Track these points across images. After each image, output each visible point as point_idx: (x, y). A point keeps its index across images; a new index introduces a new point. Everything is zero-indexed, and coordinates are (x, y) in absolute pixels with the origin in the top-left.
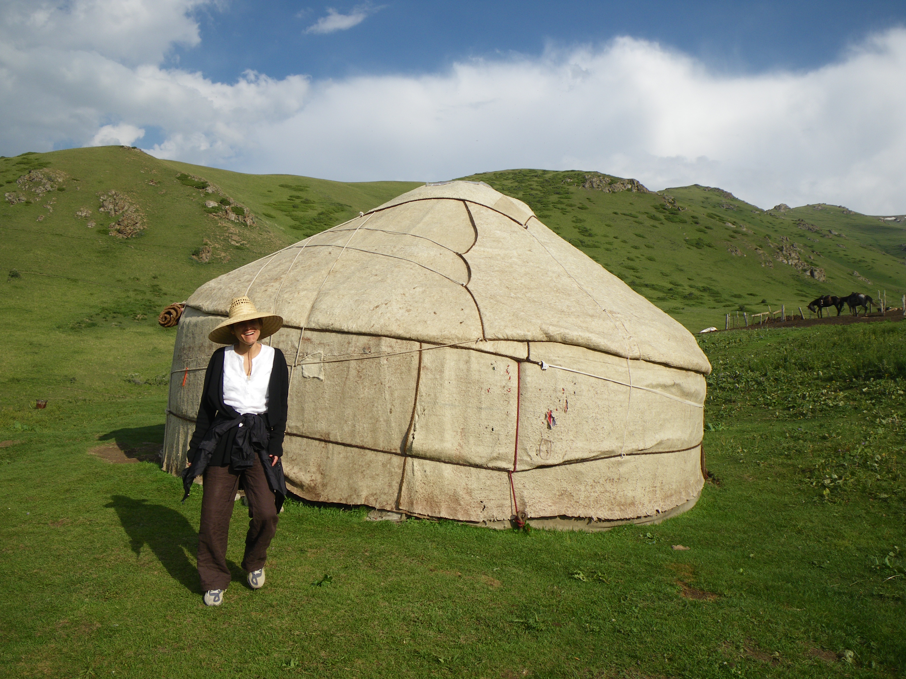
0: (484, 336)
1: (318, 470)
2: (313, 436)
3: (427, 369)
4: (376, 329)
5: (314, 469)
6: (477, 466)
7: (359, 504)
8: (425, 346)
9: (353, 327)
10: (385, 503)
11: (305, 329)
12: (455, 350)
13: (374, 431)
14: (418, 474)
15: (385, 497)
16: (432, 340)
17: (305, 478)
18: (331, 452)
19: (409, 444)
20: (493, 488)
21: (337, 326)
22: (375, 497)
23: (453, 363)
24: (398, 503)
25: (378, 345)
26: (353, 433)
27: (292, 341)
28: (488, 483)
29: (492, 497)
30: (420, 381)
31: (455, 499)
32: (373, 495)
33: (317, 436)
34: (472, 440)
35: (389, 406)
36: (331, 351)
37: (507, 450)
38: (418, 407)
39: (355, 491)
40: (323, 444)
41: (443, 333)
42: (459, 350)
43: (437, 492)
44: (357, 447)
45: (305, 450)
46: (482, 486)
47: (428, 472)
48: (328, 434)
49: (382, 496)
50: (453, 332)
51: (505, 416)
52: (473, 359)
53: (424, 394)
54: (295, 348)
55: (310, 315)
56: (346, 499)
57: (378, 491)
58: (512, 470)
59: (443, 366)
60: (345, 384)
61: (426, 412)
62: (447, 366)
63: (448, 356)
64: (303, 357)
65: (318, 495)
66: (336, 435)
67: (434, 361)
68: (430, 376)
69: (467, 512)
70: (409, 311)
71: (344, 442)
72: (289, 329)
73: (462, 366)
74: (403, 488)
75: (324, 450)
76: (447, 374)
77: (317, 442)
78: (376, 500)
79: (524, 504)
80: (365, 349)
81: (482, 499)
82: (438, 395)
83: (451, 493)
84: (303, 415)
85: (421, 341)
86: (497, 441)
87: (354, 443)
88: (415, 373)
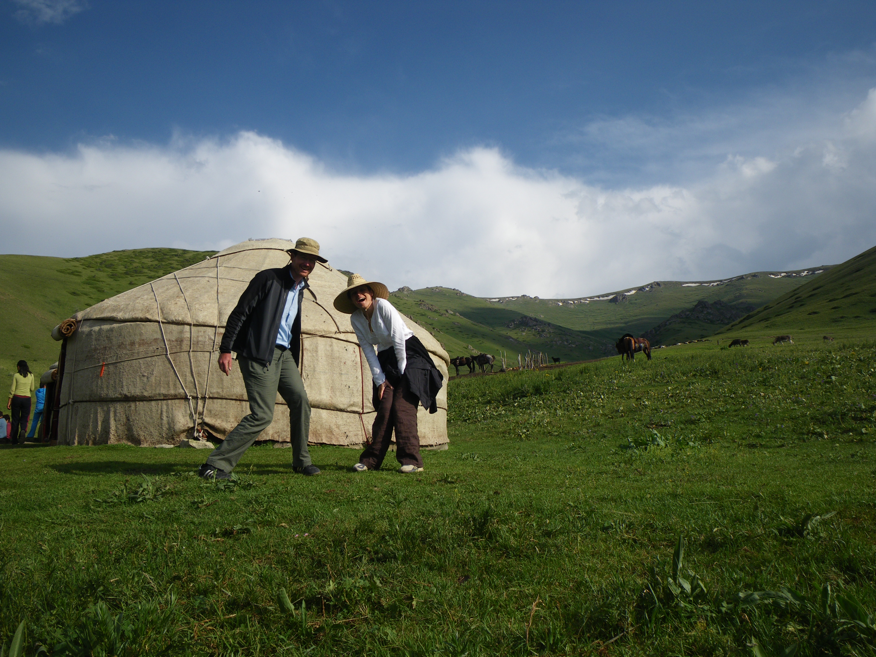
0: (339, 330)
2: (231, 398)
3: (307, 350)
5: (232, 420)
6: (341, 410)
7: (268, 439)
11: (219, 327)
12: (323, 338)
16: (309, 332)
18: (244, 407)
20: (351, 424)
22: (278, 434)
23: (322, 347)
27: (209, 336)
28: (348, 421)
29: (351, 430)
30: (304, 358)
31: (330, 431)
32: (276, 433)
33: (234, 398)
34: (338, 394)
37: (358, 400)
40: (238, 402)
41: (316, 328)
42: (325, 339)
43: (319, 427)
45: (225, 408)
46: (345, 423)
49: (283, 433)
50: (321, 327)
51: (355, 379)
52: (334, 344)
53: (307, 366)
54: (212, 340)
55: (219, 318)
57: (280, 430)
58: (361, 412)
59: (317, 347)
61: (309, 377)
62: (319, 348)
63: (319, 342)
67: (311, 345)
68: (309, 354)
69: (337, 439)
72: (205, 328)
73: (329, 349)
75: (239, 406)
76: (320, 353)
77: (234, 401)
78: (279, 436)
81: (346, 431)
82: (316, 366)
83: (327, 427)
84: (222, 384)
86: (352, 394)
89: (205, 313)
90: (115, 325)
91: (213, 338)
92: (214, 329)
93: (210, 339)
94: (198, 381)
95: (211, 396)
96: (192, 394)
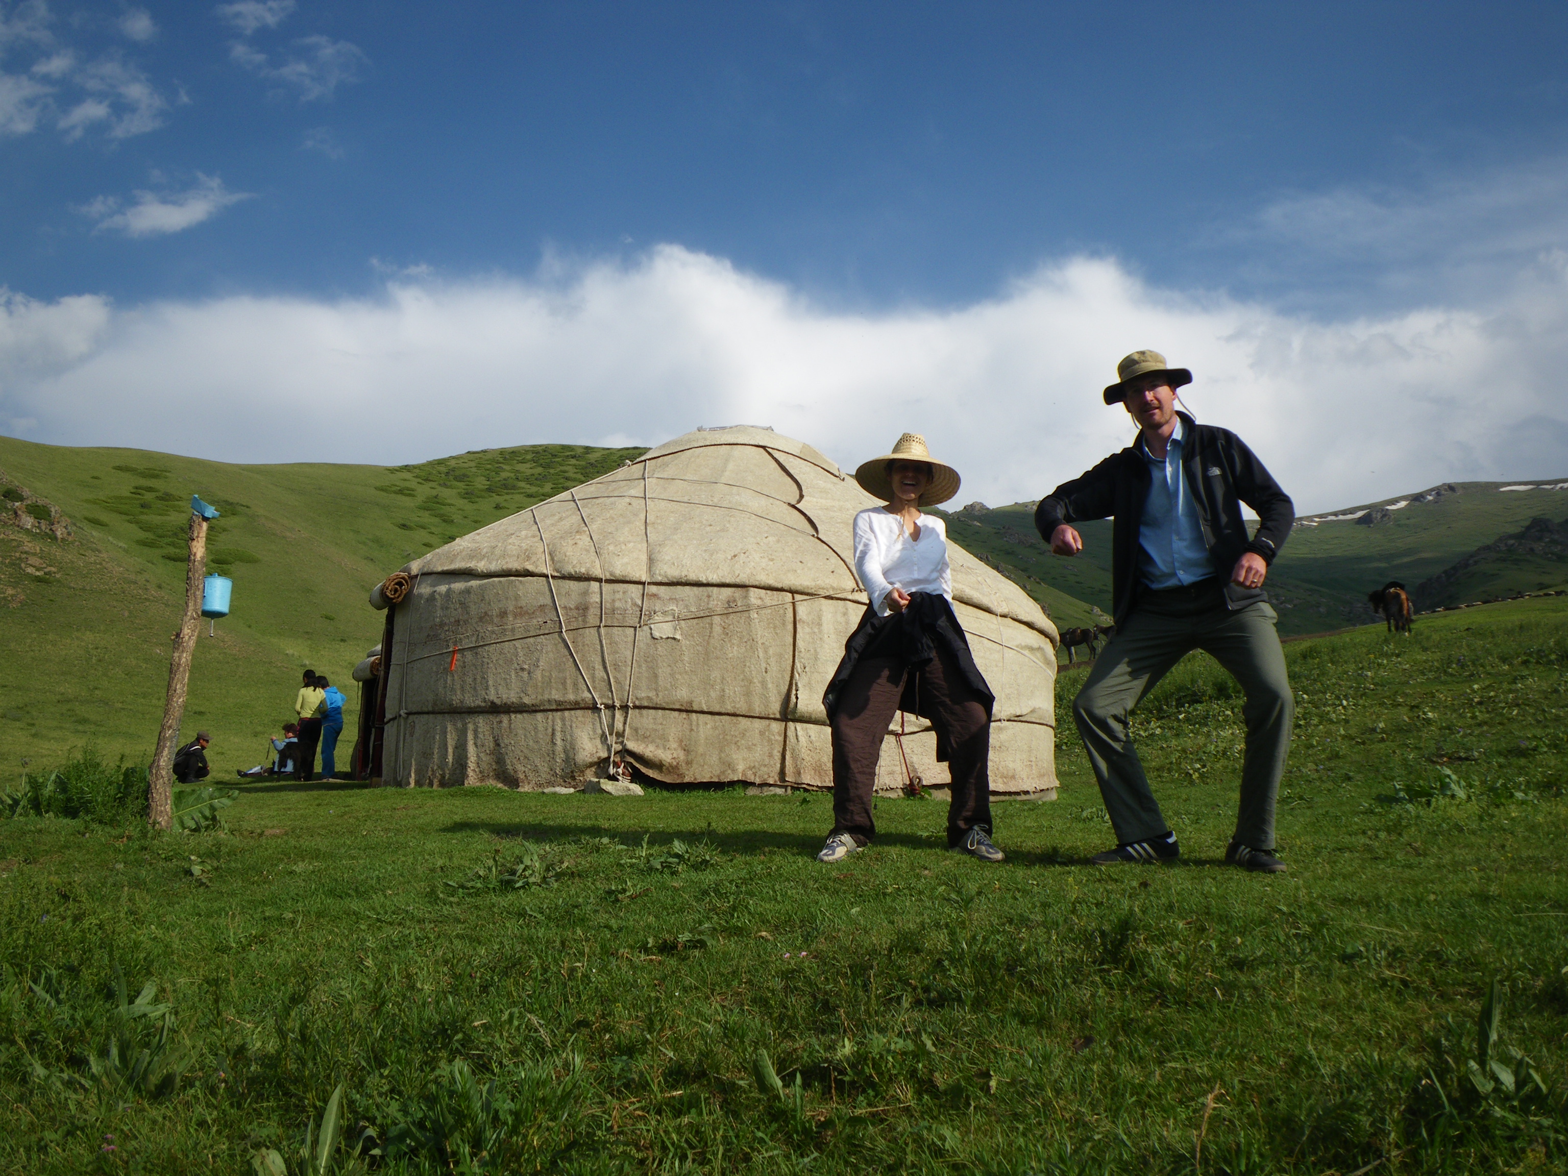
1: (680, 745)
2: (671, 707)
3: (804, 622)
4: (743, 578)
5: (674, 745)
7: (734, 780)
8: (798, 597)
9: (714, 578)
10: (765, 777)
11: (649, 584)
12: (831, 601)
13: (748, 694)
14: (802, 739)
15: (765, 769)
16: (805, 591)
17: (665, 756)
18: (694, 723)
19: (792, 705)
21: (693, 577)
22: (754, 770)
23: (830, 616)
24: (782, 773)
25: (746, 597)
26: (722, 698)
27: (632, 599)
30: (797, 636)
32: (750, 768)
33: (677, 707)
35: (764, 665)
36: (687, 606)
38: (798, 664)
39: (729, 766)
40: (684, 715)
41: (816, 583)
42: (834, 602)
44: (728, 714)
45: (661, 724)
47: (813, 738)
48: (691, 703)
49: (762, 768)
50: (827, 581)
52: (850, 611)
53: (803, 650)
55: (651, 567)
56: (719, 776)
57: (757, 764)
58: (900, 732)
59: (820, 617)
60: (708, 643)
61: (807, 669)
62: (824, 618)
63: (824, 608)
64: (650, 616)
65: (682, 775)
66: (700, 703)
67: (810, 613)
68: (807, 630)
70: (772, 560)
71: (711, 710)
72: (625, 585)
73: (841, 619)
74: (787, 757)
75: (685, 721)
76: (825, 627)
77: (676, 713)
78: (755, 774)
79: (915, 770)
80: (729, 602)
82: (818, 650)
84: (656, 683)
85: (793, 592)
87: (723, 711)
88: (790, 627)
89: (626, 560)
90: (474, 583)
91: (640, 603)
92: (640, 587)
93: (635, 604)
94: (615, 677)
95: (637, 703)
96: (605, 701)
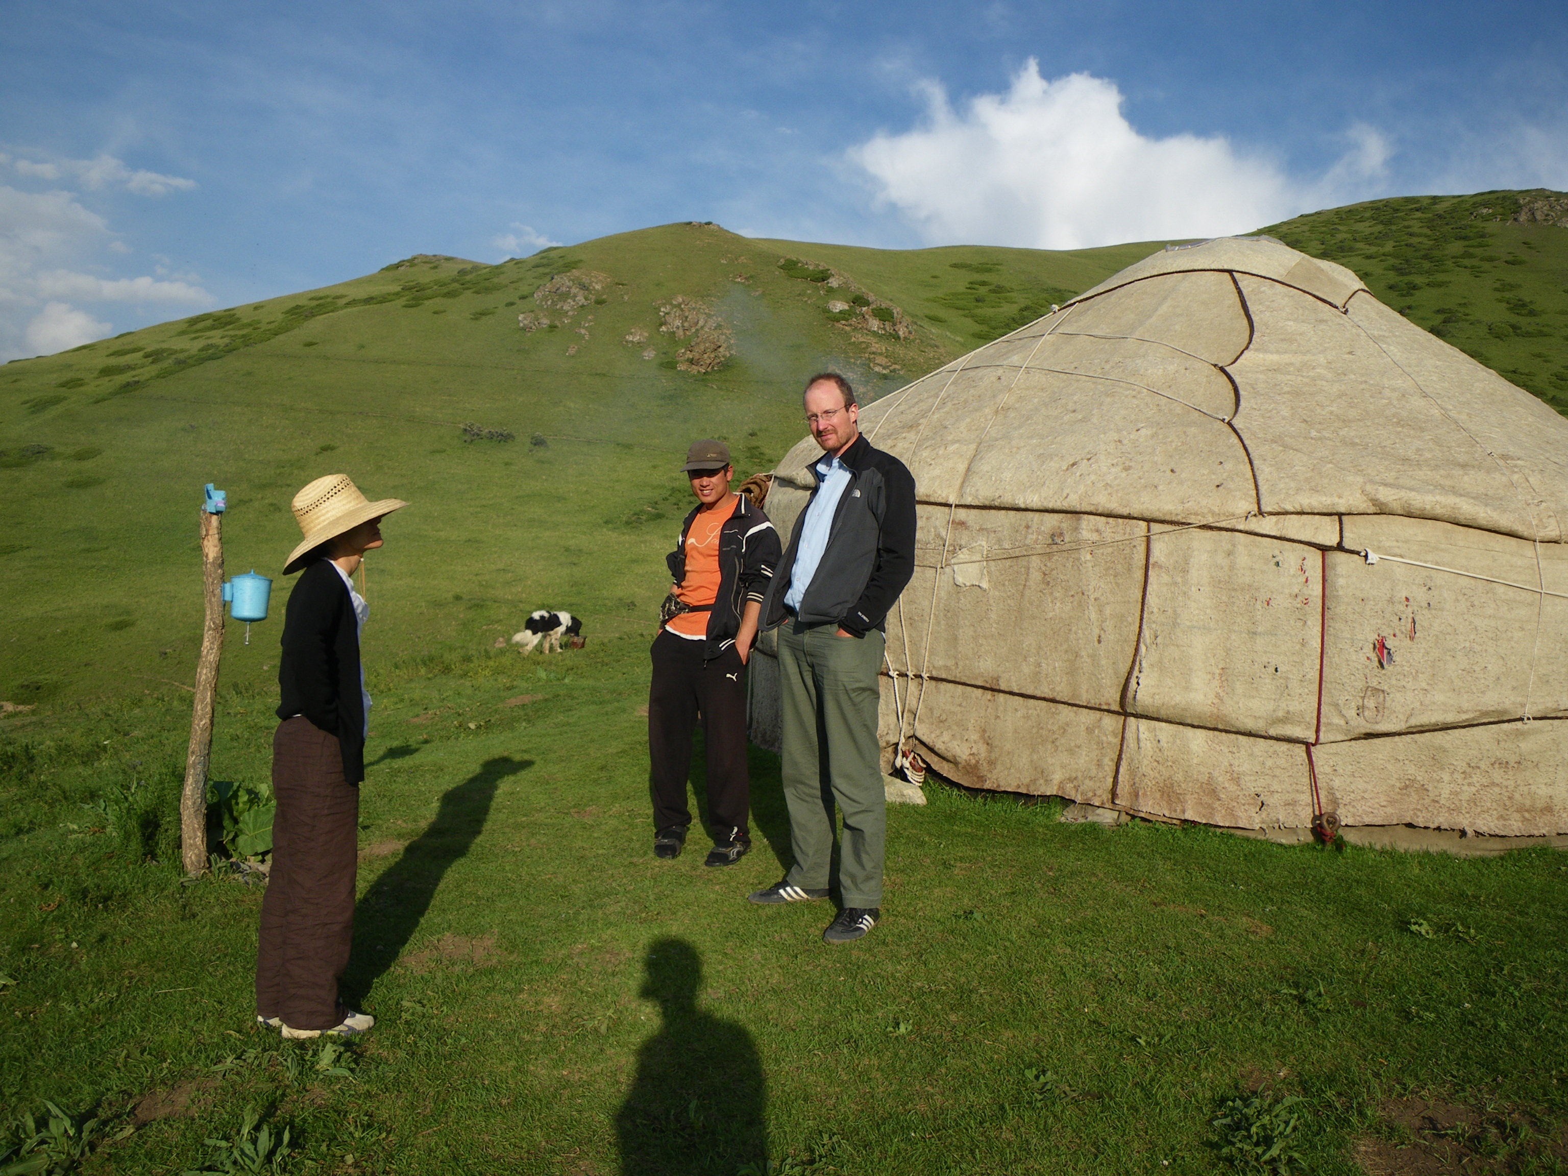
0: (1259, 508)
1: (982, 737)
2: (973, 683)
3: (1161, 567)
4: (1073, 502)
5: (974, 736)
6: (1250, 734)
7: (1048, 794)
8: (1156, 527)
9: (1034, 500)
10: (1090, 794)
11: (956, 506)
12: (1209, 533)
13: (1072, 672)
14: (1147, 746)
15: (1091, 783)
16: (1168, 518)
17: (961, 751)
18: (1001, 708)
19: (1130, 694)
20: (1278, 772)
21: (1007, 500)
22: (1075, 783)
23: (1204, 557)
24: (1114, 794)
25: (1076, 529)
26: (1036, 676)
27: (935, 528)
28: (1269, 763)
29: (1276, 786)
30: (1149, 588)
31: (1211, 790)
32: (1071, 780)
33: (981, 683)
34: (1240, 688)
35: (1096, 631)
36: (999, 541)
37: (1303, 706)
38: (1146, 633)
39: (1042, 773)
40: (989, 695)
41: (1187, 506)
42: (1215, 533)
43: (1179, 777)
44: (1044, 699)
45: (960, 705)
46: (1258, 768)
47: (1163, 743)
48: (997, 679)
49: (1087, 782)
50: (1204, 503)
51: (1298, 647)
52: (1240, 548)
53: (1155, 610)
54: (942, 538)
55: (963, 482)
56: (1028, 786)
57: (1080, 775)
58: (1312, 740)
59: (1187, 562)
60: (1022, 596)
61: (1159, 640)
62: (1194, 562)
63: (1196, 545)
64: (954, 552)
65: (982, 779)
66: (1009, 681)
67: (1172, 553)
68: (1166, 578)
69: (1231, 812)
70: (1127, 469)
71: (1023, 691)
72: (930, 508)
73: (1221, 560)
74: (1122, 770)
75: (990, 704)
76: (1194, 575)
77: (980, 691)
78: (1076, 788)
79: (1335, 802)
80: (1055, 537)
81: (1258, 790)
82: (1179, 610)
83: (1204, 778)
84: (956, 648)
85: (1149, 521)
86: (1284, 690)
87: (1038, 693)
88: (1139, 575)
91: (944, 534)
92: (946, 509)
93: (938, 536)
94: (910, 636)
95: (935, 674)
96: (898, 667)
